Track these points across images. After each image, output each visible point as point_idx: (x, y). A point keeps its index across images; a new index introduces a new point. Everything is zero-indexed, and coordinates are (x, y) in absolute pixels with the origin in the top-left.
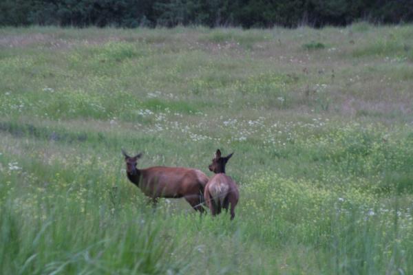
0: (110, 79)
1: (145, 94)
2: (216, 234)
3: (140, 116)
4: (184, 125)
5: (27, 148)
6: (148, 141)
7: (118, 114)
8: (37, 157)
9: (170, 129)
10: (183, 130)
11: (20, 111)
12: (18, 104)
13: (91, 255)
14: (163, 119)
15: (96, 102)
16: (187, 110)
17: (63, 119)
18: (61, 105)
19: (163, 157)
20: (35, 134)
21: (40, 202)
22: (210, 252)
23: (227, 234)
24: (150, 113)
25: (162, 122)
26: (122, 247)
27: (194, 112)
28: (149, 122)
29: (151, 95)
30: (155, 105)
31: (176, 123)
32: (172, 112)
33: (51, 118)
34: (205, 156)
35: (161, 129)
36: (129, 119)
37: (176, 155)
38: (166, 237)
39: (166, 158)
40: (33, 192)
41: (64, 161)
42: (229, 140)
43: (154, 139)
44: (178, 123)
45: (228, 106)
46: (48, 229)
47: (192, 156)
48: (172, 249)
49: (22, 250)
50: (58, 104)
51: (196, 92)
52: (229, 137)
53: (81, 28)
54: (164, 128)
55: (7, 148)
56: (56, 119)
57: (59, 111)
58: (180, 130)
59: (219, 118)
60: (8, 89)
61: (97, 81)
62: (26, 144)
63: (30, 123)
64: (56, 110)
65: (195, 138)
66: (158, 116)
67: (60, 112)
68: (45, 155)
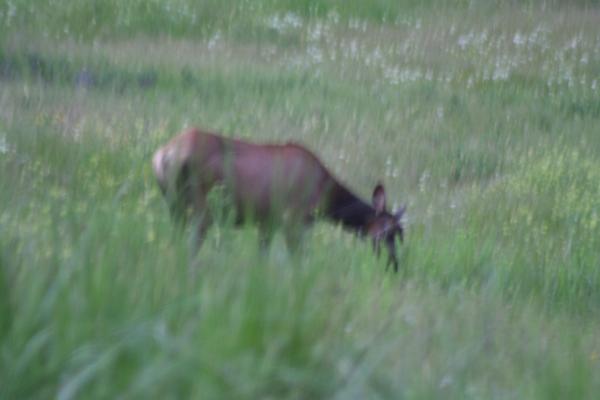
2: (445, 287)
3: (273, 33)
4: (370, 49)
5: (26, 104)
6: (290, 85)
7: (225, 26)
9: (340, 57)
10: (368, 61)
11: (8, 22)
12: (4, 8)
13: (173, 329)
14: (323, 39)
16: (376, 14)
17: (105, 40)
18: (98, 10)
19: (327, 120)
20: (43, 73)
21: (56, 220)
22: (432, 322)
23: (469, 285)
24: (295, 24)
25: (322, 42)
26: (238, 312)
27: (392, 18)
28: (293, 42)
30: (305, 5)
31: (354, 45)
33: (77, 38)
34: (417, 115)
35: (319, 57)
36: (249, 35)
37: (355, 116)
38: (335, 291)
39: (331, 125)
40: (41, 197)
41: (109, 131)
42: (470, 81)
43: (304, 81)
44: (359, 46)
45: (466, 3)
46: (74, 277)
47: (389, 117)
48: (347, 316)
49: (19, 324)
50: (92, 8)
54: (327, 56)
56: (89, 39)
57: (94, 22)
58: (362, 60)
59: (448, 31)
62: (24, 98)
64: (88, 19)
65: (395, 75)
66: (313, 28)
67: (99, 24)
68: (66, 120)
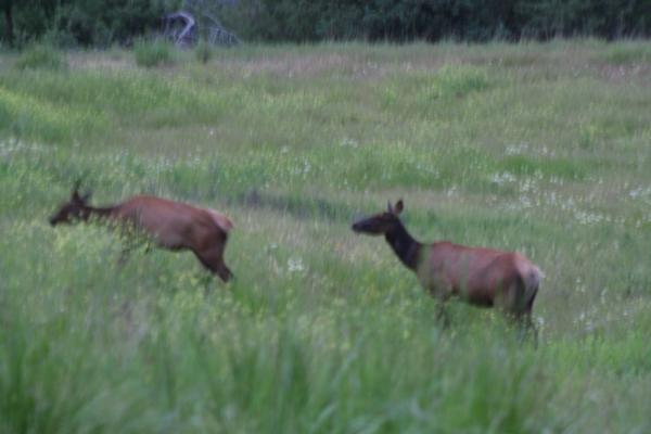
0: (446, 125)
1: (502, 148)
2: (619, 373)
3: (494, 185)
4: (565, 198)
5: (316, 236)
6: (507, 223)
7: (460, 181)
8: (332, 250)
9: (543, 204)
10: (564, 207)
11: (305, 177)
12: (302, 166)
13: (423, 405)
14: (531, 190)
15: (425, 163)
16: (570, 173)
17: (373, 190)
18: (368, 168)
19: (533, 250)
20: (329, 213)
21: (339, 322)
22: (611, 402)
23: (637, 373)
24: (511, 180)
25: (530, 193)
26: (471, 393)
27: (581, 176)
28: (509, 192)
29: (511, 150)
30: (518, 166)
31: (553, 195)
32: (547, 176)
33: (353, 189)
34: (599, 247)
35: (528, 204)
36: (476, 187)
37: (553, 247)
38: (540, 377)
39: (537, 252)
40: (327, 305)
41: (375, 255)
42: (639, 222)
43: (517, 221)
44: (557, 195)
45: (636, 167)
46: (352, 365)
47: (578, 248)
48: (549, 397)
49: (312, 399)
50: (364, 167)
51: (585, 145)
52: (638, 215)
53: (401, 44)
54: (534, 203)
55: (286, 235)
56: (361, 189)
57: (365, 177)
58: (560, 206)
59: (622, 186)
60: (286, 142)
61: (425, 129)
62: (315, 231)
63: (321, 196)
64: (361, 175)
65: (584, 218)
66: (524, 182)
67: (369, 179)
68: (344, 247)
